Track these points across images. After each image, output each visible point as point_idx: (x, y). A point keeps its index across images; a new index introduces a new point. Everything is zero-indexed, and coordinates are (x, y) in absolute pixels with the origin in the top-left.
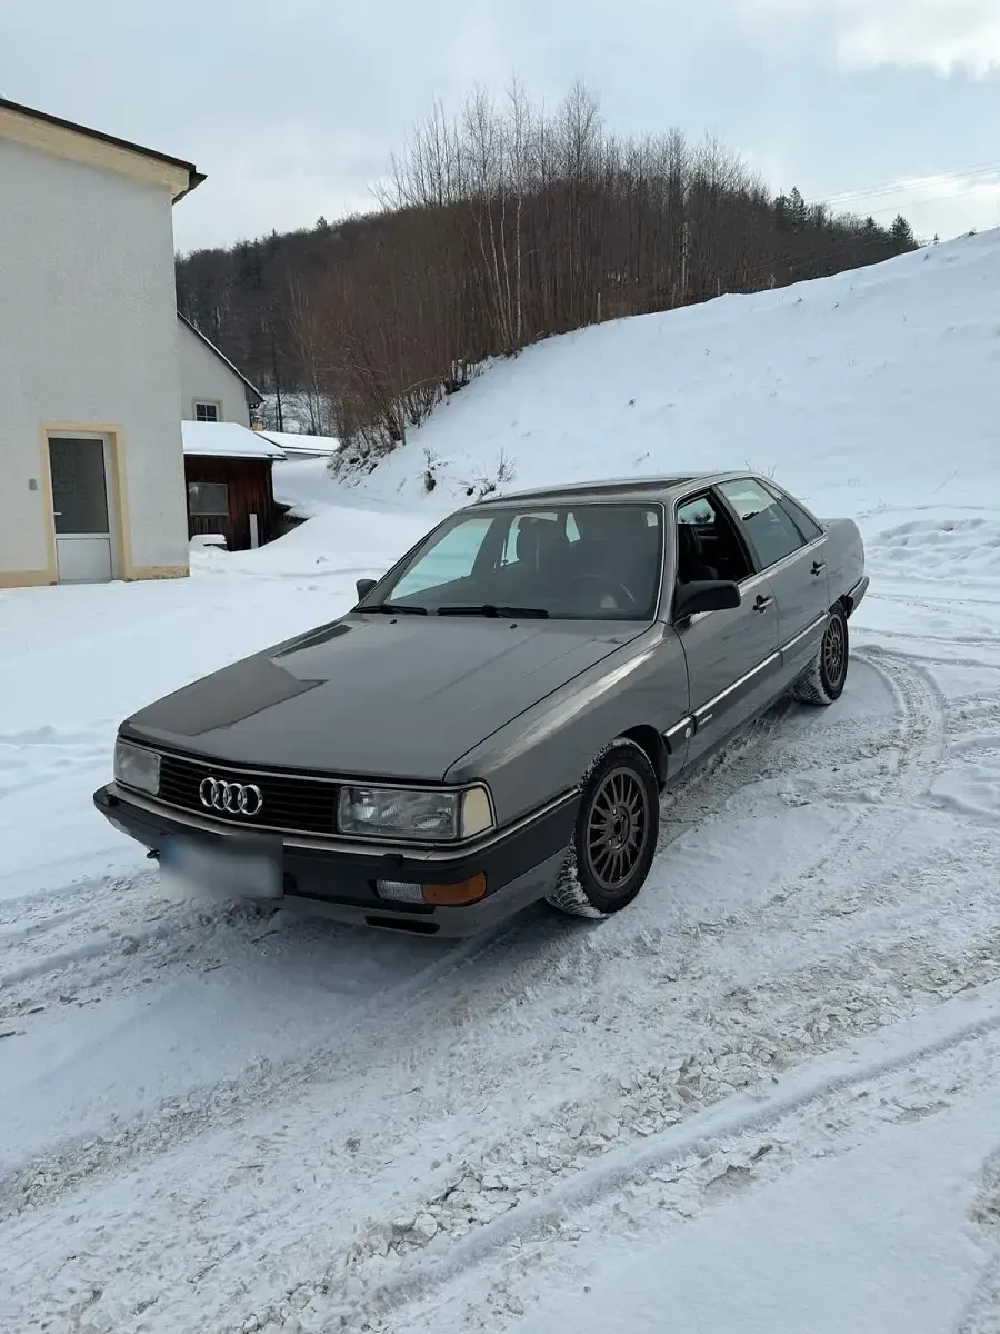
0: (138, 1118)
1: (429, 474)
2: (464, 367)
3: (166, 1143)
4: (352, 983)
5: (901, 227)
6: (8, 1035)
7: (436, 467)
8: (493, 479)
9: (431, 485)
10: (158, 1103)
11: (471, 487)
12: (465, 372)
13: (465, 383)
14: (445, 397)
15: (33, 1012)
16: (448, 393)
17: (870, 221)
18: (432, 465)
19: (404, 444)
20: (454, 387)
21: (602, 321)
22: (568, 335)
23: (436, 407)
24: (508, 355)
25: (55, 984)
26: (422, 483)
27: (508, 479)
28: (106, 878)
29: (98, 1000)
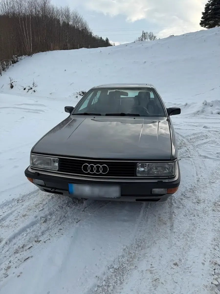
0: (105, 275)
1: (11, 84)
2: (17, 57)
3: (120, 280)
4: (126, 218)
5: (107, 40)
6: (27, 259)
7: (13, 82)
8: (31, 86)
9: (12, 87)
10: (107, 268)
11: (25, 88)
12: (17, 59)
13: (17, 61)
14: (12, 64)
15: (29, 248)
16: (13, 63)
17: (101, 37)
18: (12, 81)
19: (1, 76)
20: (14, 62)
21: (53, 50)
22: (44, 53)
23: (10, 67)
24: (29, 55)
25: (28, 237)
26: (9, 86)
27: (36, 87)
28: (13, 199)
29: (49, 239)
